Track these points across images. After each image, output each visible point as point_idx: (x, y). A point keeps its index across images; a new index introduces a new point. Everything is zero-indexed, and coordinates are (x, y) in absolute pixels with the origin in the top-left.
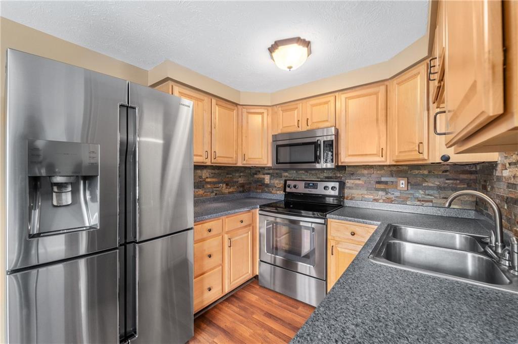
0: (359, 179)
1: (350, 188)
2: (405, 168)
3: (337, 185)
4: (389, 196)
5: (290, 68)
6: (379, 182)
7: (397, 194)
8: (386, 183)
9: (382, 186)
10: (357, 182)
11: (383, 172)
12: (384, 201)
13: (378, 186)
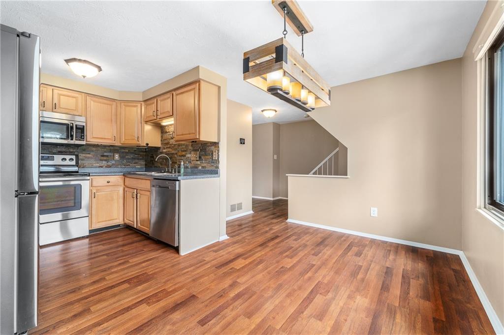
0: (89, 154)
1: (82, 160)
2: (118, 148)
3: (74, 157)
4: (109, 164)
5: (84, 77)
6: (103, 156)
7: (113, 162)
8: (107, 156)
9: (105, 158)
10: (88, 155)
11: (105, 150)
12: (106, 167)
13: (102, 158)
